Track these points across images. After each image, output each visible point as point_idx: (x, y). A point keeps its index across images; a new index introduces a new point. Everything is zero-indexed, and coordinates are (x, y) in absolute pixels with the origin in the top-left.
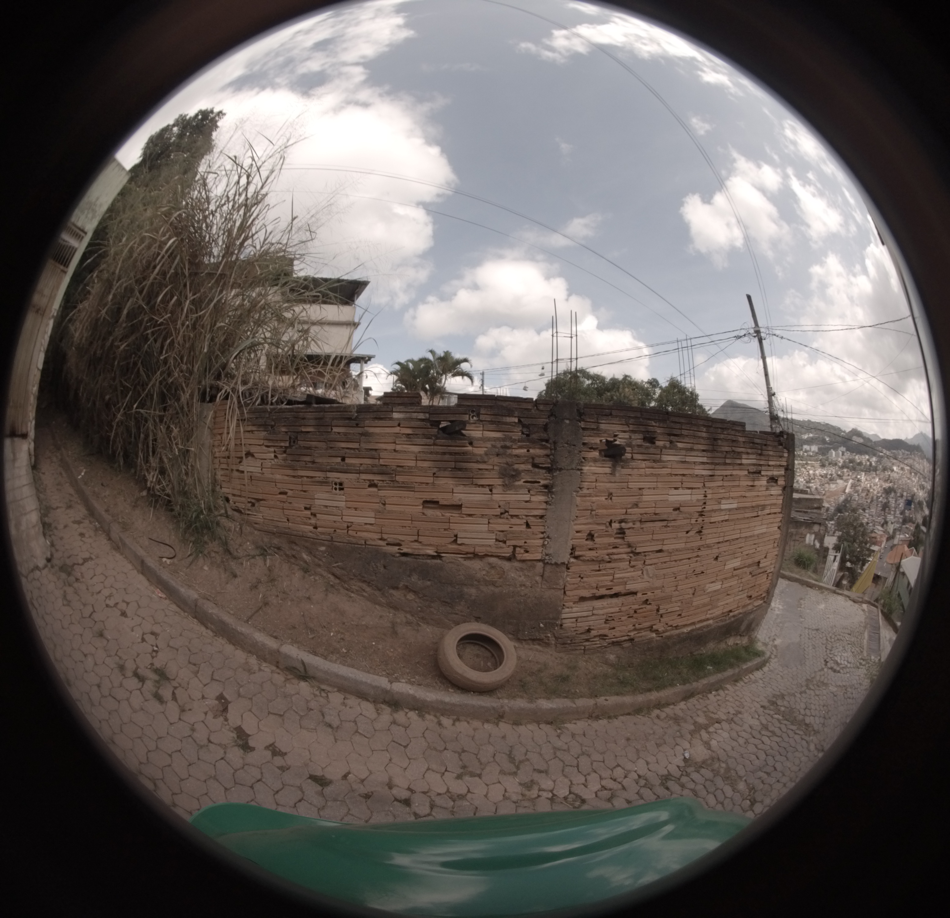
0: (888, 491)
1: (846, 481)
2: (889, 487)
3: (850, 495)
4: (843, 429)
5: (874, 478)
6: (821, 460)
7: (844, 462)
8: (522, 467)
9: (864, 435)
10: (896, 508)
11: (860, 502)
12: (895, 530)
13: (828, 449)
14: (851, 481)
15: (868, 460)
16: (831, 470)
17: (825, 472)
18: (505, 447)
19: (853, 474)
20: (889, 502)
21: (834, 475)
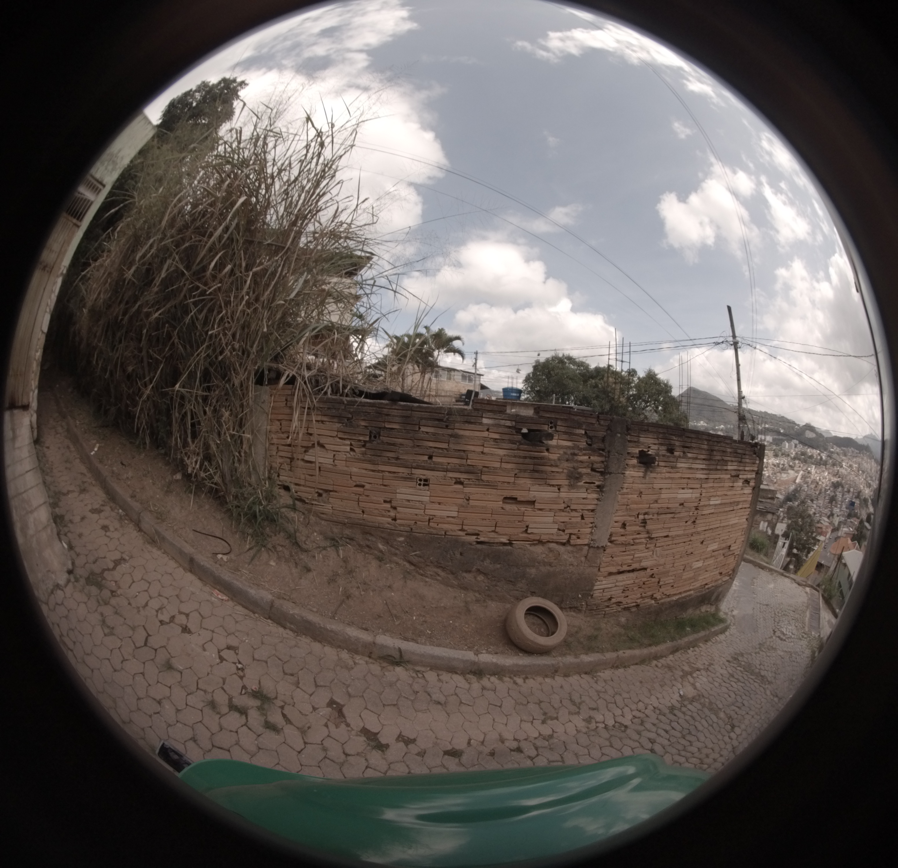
0: (836, 486)
1: (797, 472)
2: (838, 482)
3: (800, 486)
4: (797, 423)
5: (823, 471)
6: (774, 450)
7: (796, 454)
8: (584, 471)
9: (817, 430)
10: (842, 502)
11: (809, 493)
12: (840, 523)
13: (783, 441)
14: (801, 472)
15: (819, 454)
16: (784, 461)
17: (777, 462)
18: (574, 454)
19: (804, 465)
20: (836, 495)
21: (786, 465)
